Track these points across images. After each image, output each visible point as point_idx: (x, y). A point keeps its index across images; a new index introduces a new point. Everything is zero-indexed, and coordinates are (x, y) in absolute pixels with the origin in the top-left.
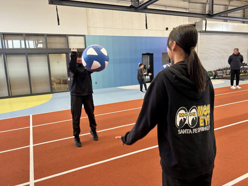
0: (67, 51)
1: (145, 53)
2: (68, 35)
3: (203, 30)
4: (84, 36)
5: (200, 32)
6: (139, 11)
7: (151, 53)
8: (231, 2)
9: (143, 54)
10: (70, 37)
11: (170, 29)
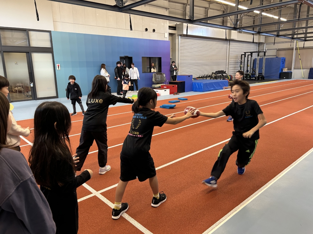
1: (123, 56)
2: (28, 30)
4: (49, 32)
8: (211, 5)
9: (121, 58)
10: (31, 33)
11: (150, 30)
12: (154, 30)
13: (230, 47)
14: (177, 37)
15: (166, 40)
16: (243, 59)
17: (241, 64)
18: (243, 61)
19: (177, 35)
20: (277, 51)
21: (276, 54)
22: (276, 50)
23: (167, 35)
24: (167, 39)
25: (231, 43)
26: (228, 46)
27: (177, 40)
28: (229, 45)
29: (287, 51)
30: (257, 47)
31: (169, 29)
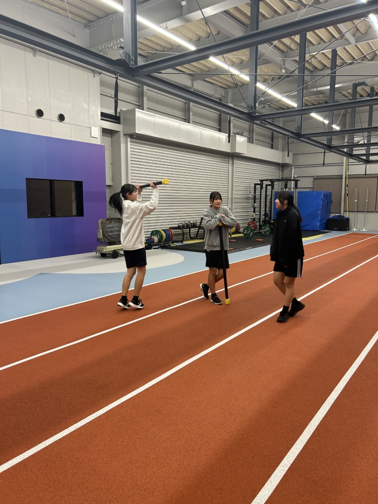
3: (137, 132)
5: (131, 136)
11: (51, 115)
12: (61, 118)
13: (234, 168)
14: (122, 139)
15: (93, 141)
16: (258, 193)
17: (255, 202)
18: (258, 196)
19: (122, 134)
20: (315, 180)
21: (312, 185)
22: (312, 178)
23: (96, 132)
24: (98, 142)
25: (235, 161)
26: (230, 167)
27: (123, 146)
28: (233, 164)
29: (331, 180)
30: (281, 172)
31: (102, 119)
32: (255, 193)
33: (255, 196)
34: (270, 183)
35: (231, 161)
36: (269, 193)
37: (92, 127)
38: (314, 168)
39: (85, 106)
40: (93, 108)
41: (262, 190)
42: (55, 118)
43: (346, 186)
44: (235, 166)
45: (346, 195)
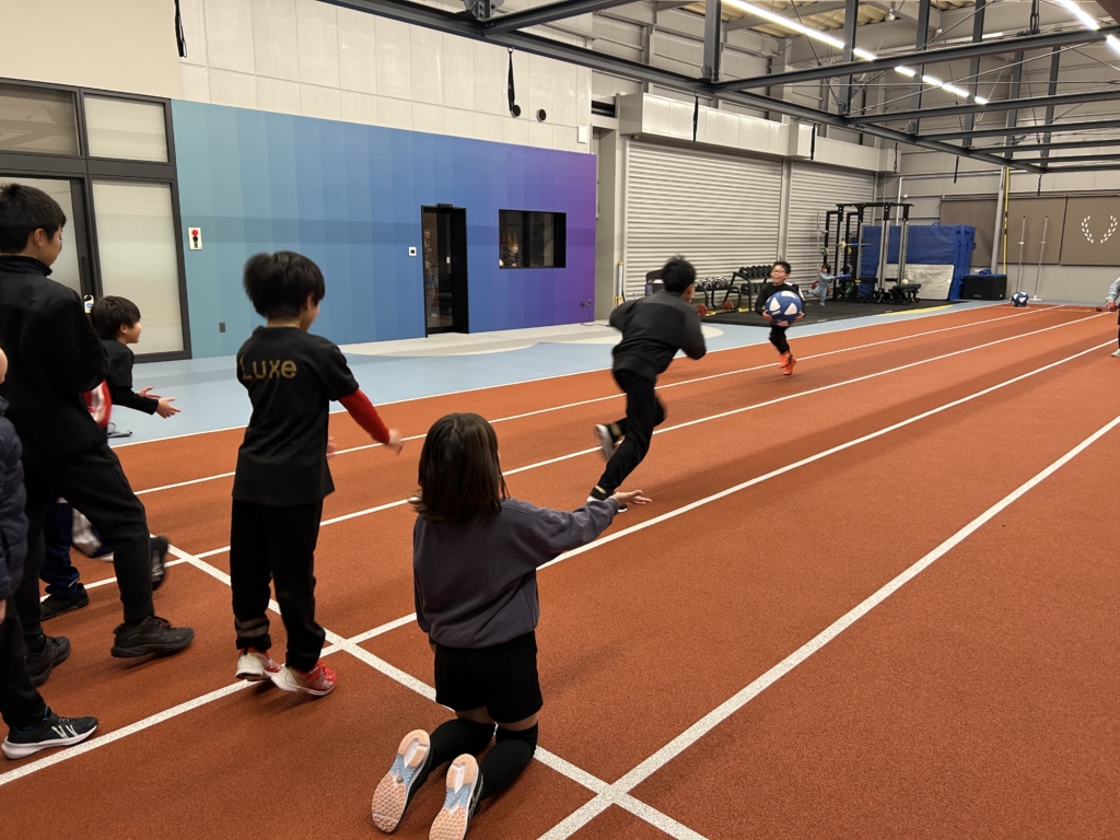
0: (79, 169)
1: (433, 204)
2: (82, 91)
3: (644, 131)
4: (164, 104)
5: (632, 137)
6: (490, 38)
7: (456, 205)
8: (730, 35)
9: (426, 210)
10: (91, 104)
11: (530, 112)
12: (542, 115)
13: (792, 183)
14: (618, 142)
15: (581, 149)
19: (617, 134)
20: (943, 204)
21: (938, 212)
22: (937, 201)
23: (585, 134)
24: (585, 149)
25: (793, 171)
26: (785, 181)
27: (618, 153)
28: (789, 176)
29: (975, 204)
30: (876, 189)
31: (593, 112)
32: (827, 228)
33: (827, 235)
34: (856, 210)
35: (785, 171)
36: (853, 228)
37: (581, 128)
38: (942, 180)
39: (572, 93)
40: (583, 96)
41: (842, 223)
42: (534, 116)
43: (1005, 214)
44: (792, 179)
45: (1004, 232)
